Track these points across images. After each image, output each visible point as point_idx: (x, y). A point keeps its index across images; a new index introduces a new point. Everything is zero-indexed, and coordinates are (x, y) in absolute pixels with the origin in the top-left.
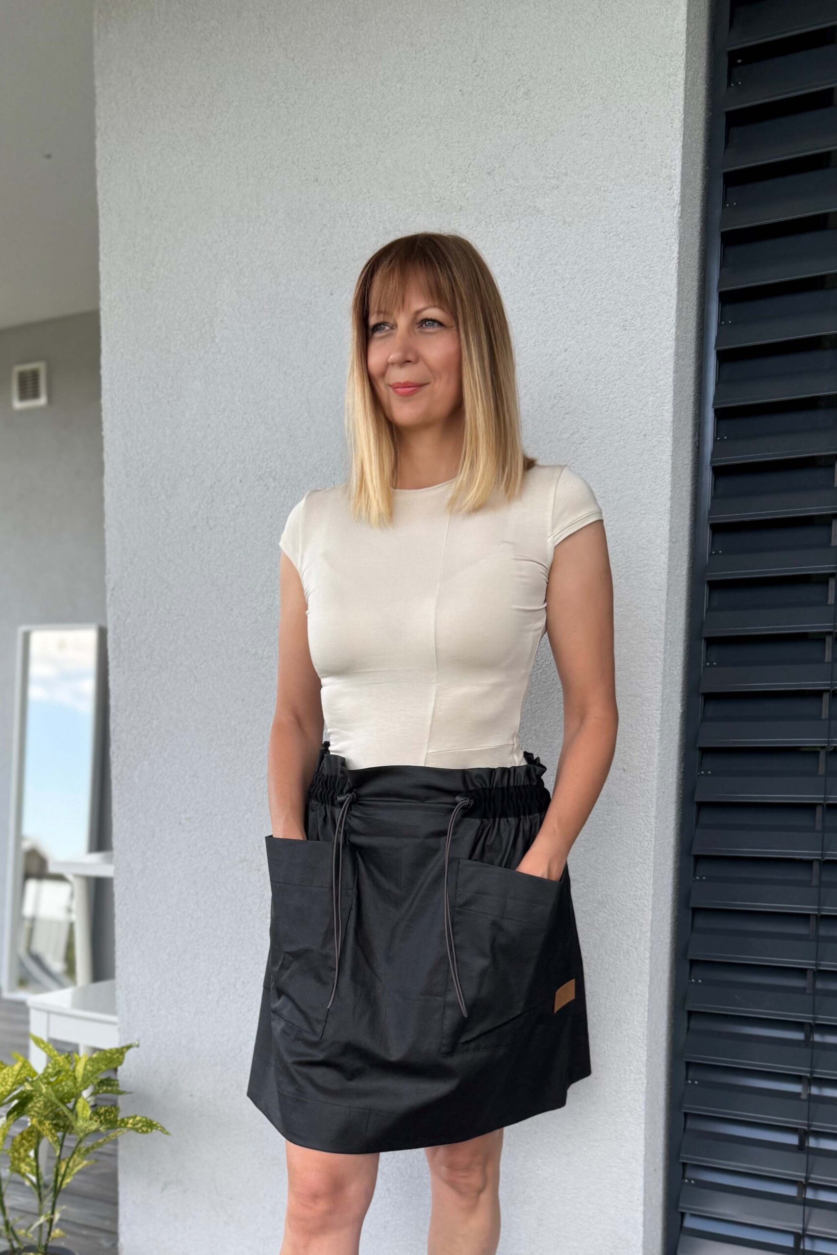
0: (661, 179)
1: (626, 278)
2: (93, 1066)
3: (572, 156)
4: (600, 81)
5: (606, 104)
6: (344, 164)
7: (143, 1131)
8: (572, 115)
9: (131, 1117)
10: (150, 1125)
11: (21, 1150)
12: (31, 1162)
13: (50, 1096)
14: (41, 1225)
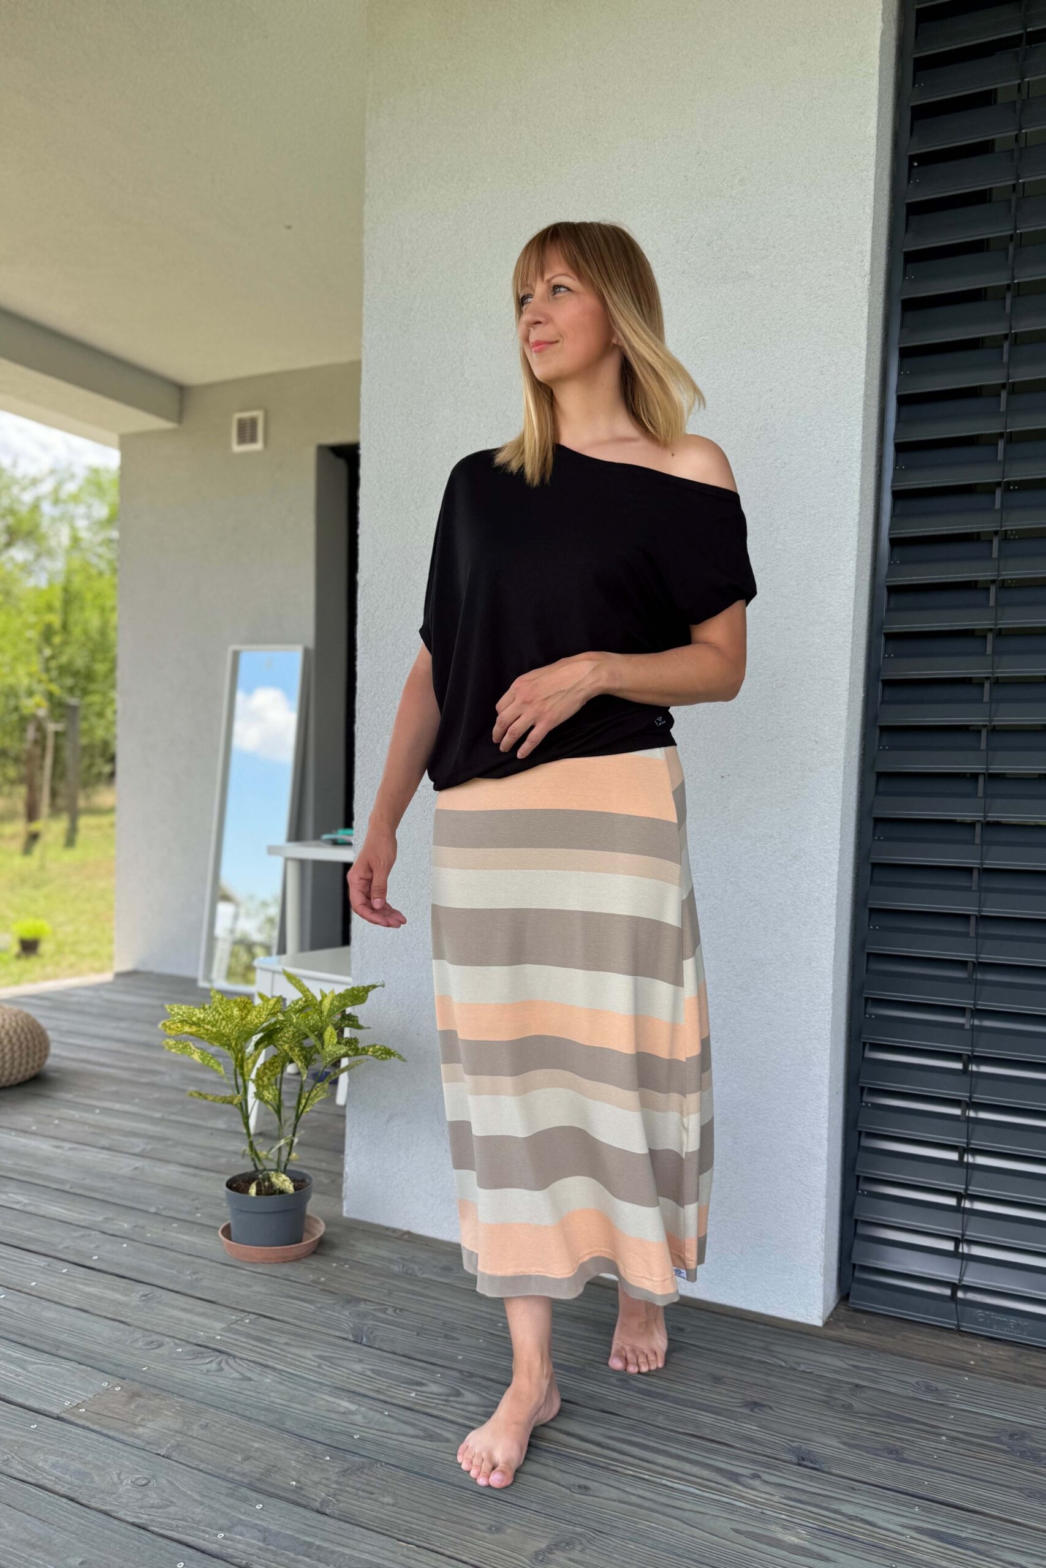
0: (854, 253)
2: (335, 1004)
7: (383, 1058)
9: (371, 1046)
10: (388, 1053)
11: (265, 1079)
12: (273, 1090)
13: (300, 1025)
14: (280, 1149)
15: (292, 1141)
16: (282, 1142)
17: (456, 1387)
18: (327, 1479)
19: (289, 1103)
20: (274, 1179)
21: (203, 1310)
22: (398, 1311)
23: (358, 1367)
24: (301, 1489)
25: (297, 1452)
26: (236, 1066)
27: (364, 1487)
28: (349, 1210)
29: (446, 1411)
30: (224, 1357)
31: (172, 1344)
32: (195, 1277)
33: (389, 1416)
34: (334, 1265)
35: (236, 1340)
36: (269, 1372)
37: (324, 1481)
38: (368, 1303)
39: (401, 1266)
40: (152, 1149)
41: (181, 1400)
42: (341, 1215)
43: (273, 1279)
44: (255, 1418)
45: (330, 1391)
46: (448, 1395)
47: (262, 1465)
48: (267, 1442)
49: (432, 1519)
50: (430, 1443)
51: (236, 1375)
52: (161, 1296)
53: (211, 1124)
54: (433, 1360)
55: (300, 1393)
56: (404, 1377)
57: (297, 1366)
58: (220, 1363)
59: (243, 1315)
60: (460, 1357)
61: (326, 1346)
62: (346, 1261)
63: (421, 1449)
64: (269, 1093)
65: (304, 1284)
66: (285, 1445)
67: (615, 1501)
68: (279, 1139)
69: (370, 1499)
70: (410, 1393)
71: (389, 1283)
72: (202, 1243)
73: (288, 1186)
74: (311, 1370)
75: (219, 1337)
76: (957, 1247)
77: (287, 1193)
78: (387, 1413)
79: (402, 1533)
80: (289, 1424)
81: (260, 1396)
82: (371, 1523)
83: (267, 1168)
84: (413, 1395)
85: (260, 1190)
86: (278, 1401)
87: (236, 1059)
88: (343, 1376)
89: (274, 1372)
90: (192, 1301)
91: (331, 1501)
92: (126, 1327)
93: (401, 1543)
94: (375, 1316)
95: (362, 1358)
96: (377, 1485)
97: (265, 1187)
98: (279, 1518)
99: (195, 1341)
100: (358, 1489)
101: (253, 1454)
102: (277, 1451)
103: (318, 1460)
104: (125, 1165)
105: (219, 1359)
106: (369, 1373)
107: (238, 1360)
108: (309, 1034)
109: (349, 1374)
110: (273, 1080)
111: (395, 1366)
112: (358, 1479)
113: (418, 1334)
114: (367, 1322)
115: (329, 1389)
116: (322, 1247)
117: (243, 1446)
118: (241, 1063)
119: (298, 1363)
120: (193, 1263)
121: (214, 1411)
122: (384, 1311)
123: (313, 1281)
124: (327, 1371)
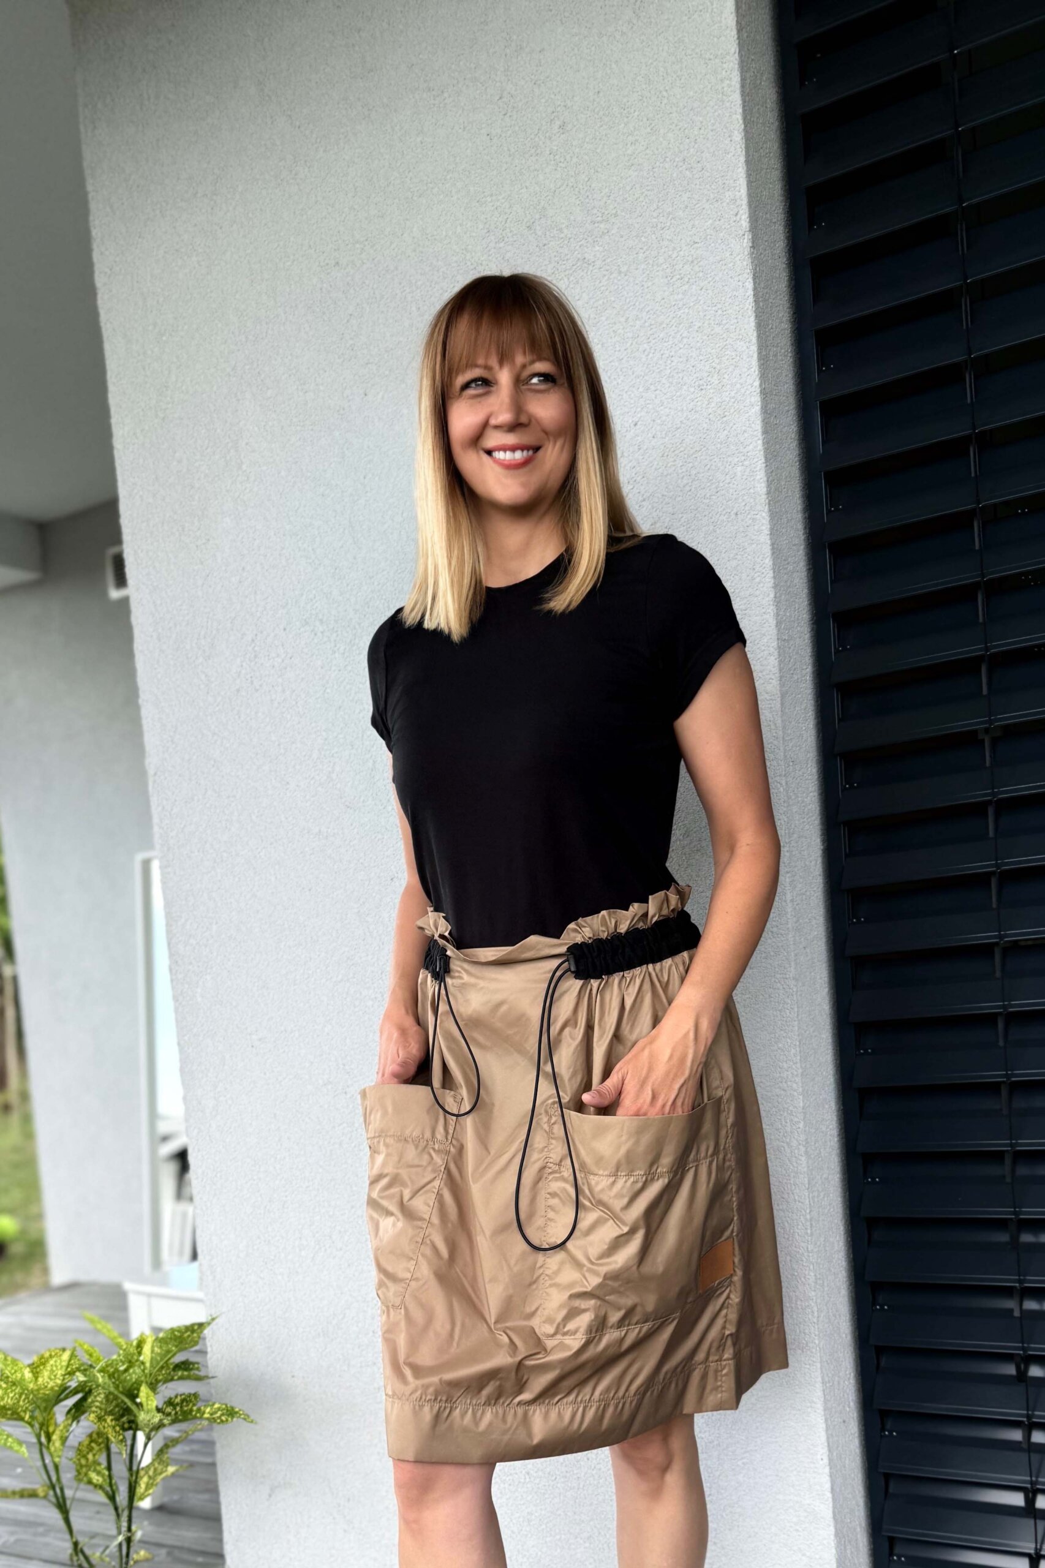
0: (725, 204)
1: (696, 327)
2: (161, 1347)
3: (621, 193)
4: (644, 99)
5: (653, 125)
6: (367, 240)
7: (222, 1421)
8: (616, 144)
9: (211, 1405)
11: (90, 1456)
13: (109, 1386)
15: (129, 1538)
16: (120, 1538)
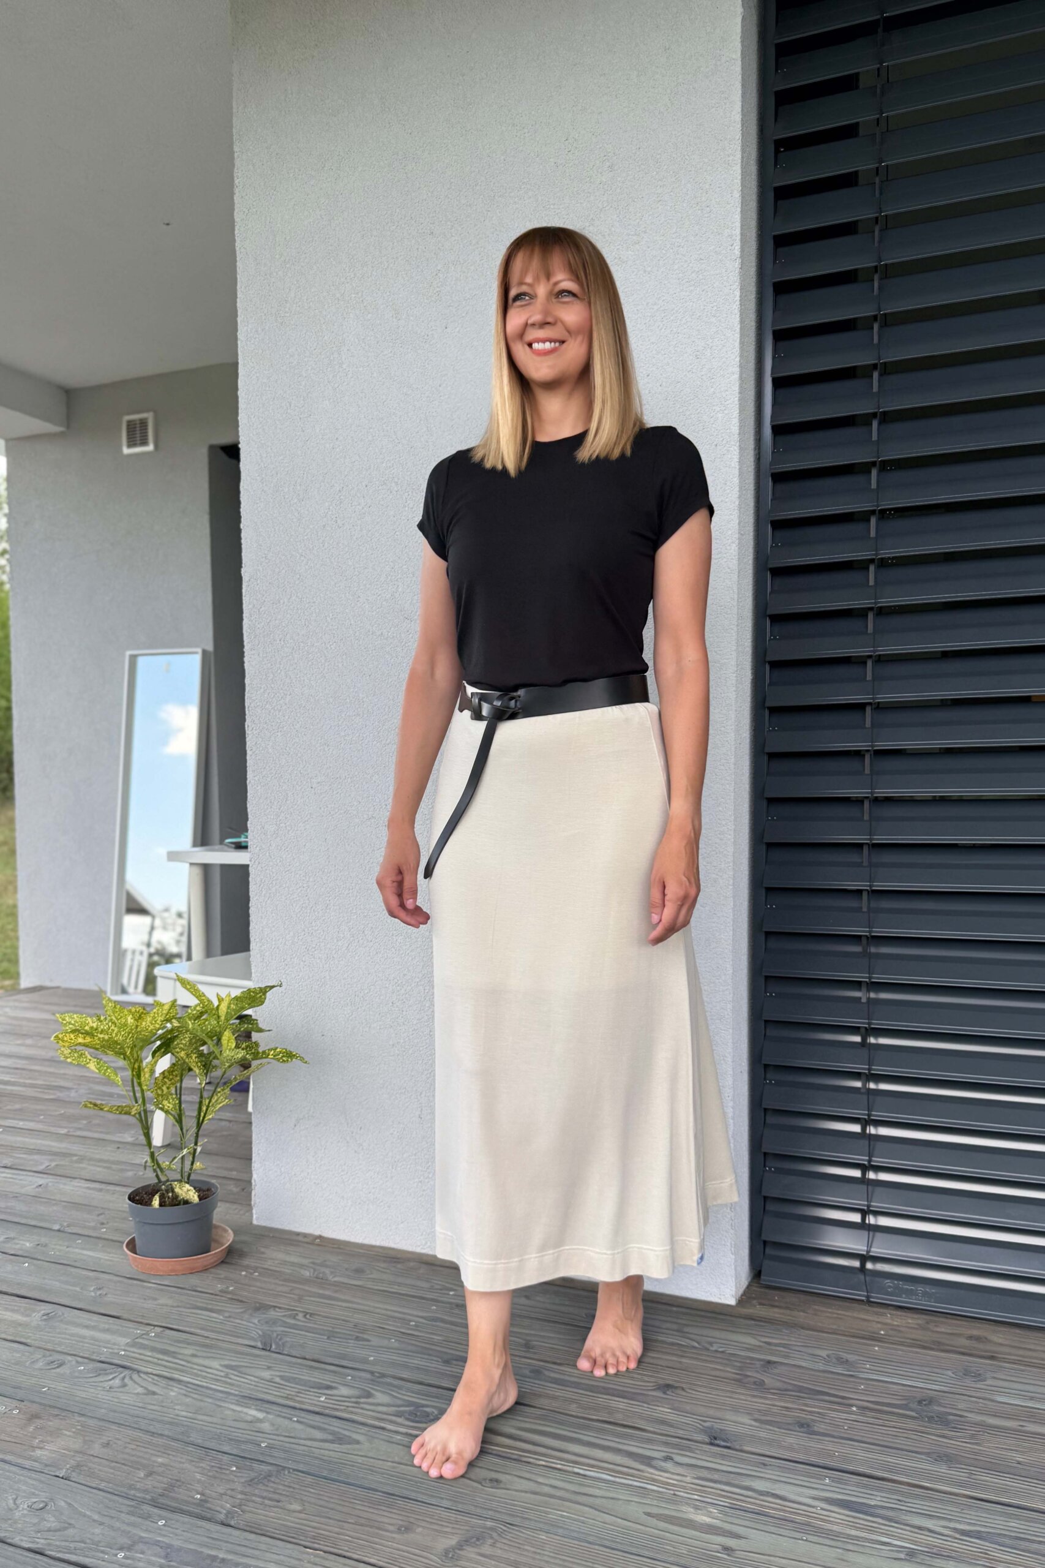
2: (230, 1008)
7: (285, 1061)
9: (272, 1049)
10: (290, 1055)
11: (164, 1088)
12: (173, 1099)
13: (197, 1031)
14: (183, 1158)
15: (195, 1150)
16: (185, 1151)
17: (367, 1389)
18: (233, 1490)
19: (190, 1112)
20: (177, 1190)
21: (107, 1326)
22: (308, 1316)
23: (266, 1374)
24: (206, 1501)
25: (201, 1465)
26: (133, 1075)
27: (270, 1495)
28: (258, 1217)
29: (356, 1414)
30: (127, 1372)
31: (74, 1363)
32: (99, 1293)
33: (298, 1421)
34: (244, 1273)
35: (140, 1354)
36: (175, 1385)
37: (229, 1492)
38: (277, 1309)
39: (312, 1270)
40: (57, 1165)
41: (83, 1419)
42: (251, 1223)
43: (180, 1290)
44: (160, 1432)
45: (237, 1401)
46: (359, 1397)
47: (165, 1480)
48: (171, 1457)
49: (340, 1523)
50: (338, 1446)
51: (140, 1390)
52: (63, 1314)
53: (117, 1137)
54: (344, 1363)
55: (206, 1404)
56: (314, 1382)
57: (205, 1377)
58: (123, 1378)
59: (148, 1328)
60: (372, 1358)
61: (233, 1355)
62: (255, 1269)
63: (331, 1453)
64: (169, 1103)
65: (212, 1294)
66: (189, 1458)
67: (526, 1492)
68: (182, 1149)
69: (277, 1507)
70: (320, 1397)
71: (299, 1288)
72: (106, 1258)
73: (193, 1196)
74: (217, 1380)
75: (123, 1353)
76: (863, 1219)
77: (191, 1203)
78: (295, 1419)
79: (309, 1539)
80: (194, 1437)
81: (165, 1410)
82: (278, 1532)
83: (170, 1179)
84: (323, 1399)
85: (165, 1202)
86: (184, 1413)
87: (133, 1069)
88: (252, 1385)
89: (180, 1384)
90: (96, 1317)
91: (237, 1512)
92: (27, 1348)
93: (308, 1550)
94: (285, 1322)
95: (270, 1365)
96: (284, 1493)
97: (169, 1197)
98: (183, 1533)
99: (98, 1358)
100: (264, 1498)
101: (156, 1469)
102: (181, 1465)
103: (224, 1471)
104: (29, 1184)
105: (122, 1375)
106: (278, 1380)
107: (142, 1375)
108: (207, 1040)
109: (258, 1382)
110: (173, 1091)
111: (305, 1371)
112: (263, 1488)
113: (328, 1338)
114: (275, 1329)
115: (236, 1398)
116: (231, 1256)
117: (145, 1462)
118: (138, 1073)
119: (204, 1374)
120: (97, 1279)
121: (116, 1428)
122: (294, 1317)
123: (221, 1291)
124: (235, 1380)
